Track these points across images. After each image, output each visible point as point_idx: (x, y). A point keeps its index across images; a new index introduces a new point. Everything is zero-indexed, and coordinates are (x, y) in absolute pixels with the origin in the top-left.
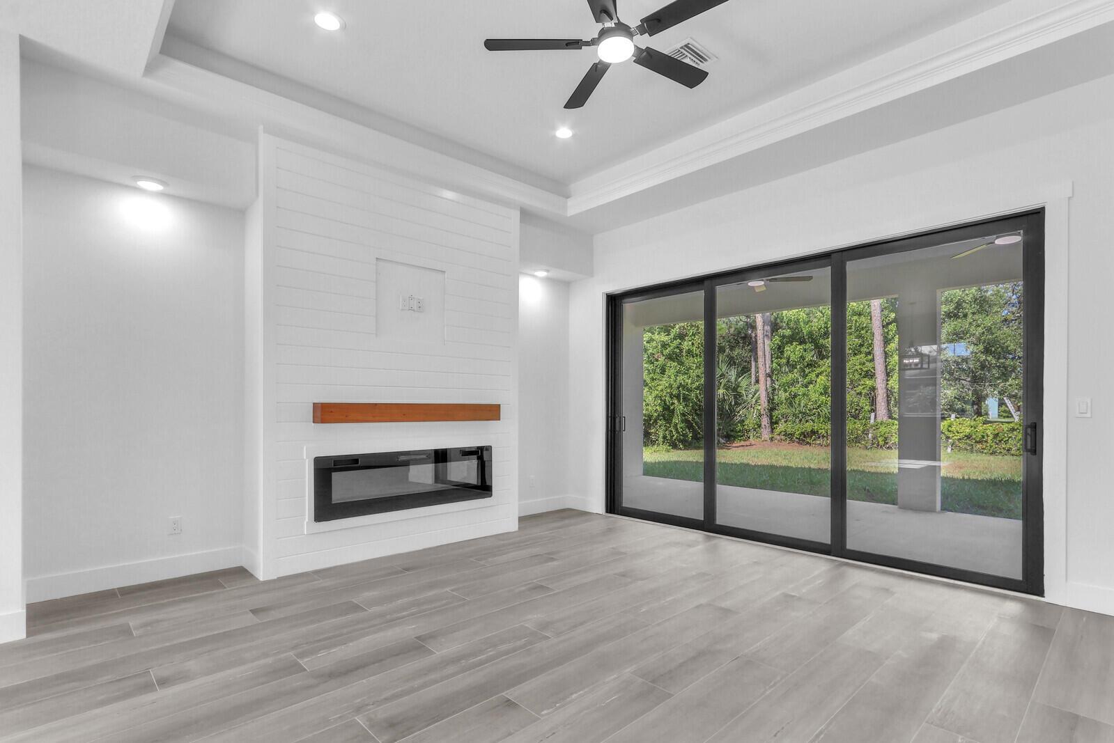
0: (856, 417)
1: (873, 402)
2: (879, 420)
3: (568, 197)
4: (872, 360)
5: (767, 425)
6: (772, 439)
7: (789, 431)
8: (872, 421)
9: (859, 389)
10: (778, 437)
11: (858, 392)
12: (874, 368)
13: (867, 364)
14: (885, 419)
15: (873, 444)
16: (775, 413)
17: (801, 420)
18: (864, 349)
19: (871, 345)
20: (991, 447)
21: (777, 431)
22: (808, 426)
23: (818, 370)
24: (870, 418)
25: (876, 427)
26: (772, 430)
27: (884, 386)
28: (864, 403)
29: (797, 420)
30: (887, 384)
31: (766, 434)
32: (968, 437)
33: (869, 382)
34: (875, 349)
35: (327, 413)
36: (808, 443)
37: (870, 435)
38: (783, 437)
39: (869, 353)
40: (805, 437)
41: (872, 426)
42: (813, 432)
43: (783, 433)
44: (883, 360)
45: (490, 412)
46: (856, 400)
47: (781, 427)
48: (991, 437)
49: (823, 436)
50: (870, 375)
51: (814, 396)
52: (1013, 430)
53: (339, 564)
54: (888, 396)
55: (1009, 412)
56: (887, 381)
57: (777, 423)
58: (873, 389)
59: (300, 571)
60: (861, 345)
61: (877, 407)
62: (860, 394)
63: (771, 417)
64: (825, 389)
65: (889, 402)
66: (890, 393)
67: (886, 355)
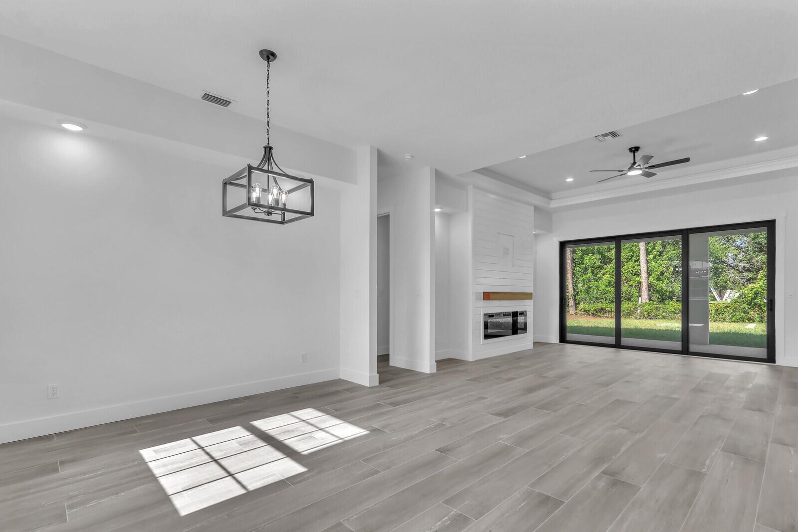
0: (629, 299)
1: (640, 291)
2: (644, 301)
3: (551, 200)
4: (639, 265)
5: (573, 305)
6: (576, 314)
7: (587, 308)
8: (640, 302)
9: (631, 283)
10: (580, 313)
11: (630, 284)
12: (640, 270)
13: (636, 267)
14: (647, 301)
15: (640, 316)
16: (577, 297)
17: (594, 302)
18: (634, 258)
19: (638, 256)
20: (714, 317)
21: (579, 308)
22: (599, 305)
23: (604, 271)
24: (638, 300)
25: (642, 305)
26: (576, 308)
27: (646, 281)
29: (592, 302)
30: (648, 280)
31: (572, 311)
33: (637, 279)
34: (641, 258)
35: (487, 296)
36: (599, 316)
37: (639, 311)
39: (637, 261)
40: (597, 312)
41: (639, 306)
42: (602, 309)
43: (583, 310)
44: (646, 265)
45: (527, 296)
46: (629, 289)
47: (582, 306)
48: (714, 311)
49: (609, 312)
50: (638, 274)
51: (602, 287)
53: (489, 357)
54: (649, 287)
55: (714, 297)
56: (648, 278)
57: (579, 304)
58: (640, 283)
59: (486, 357)
60: (632, 256)
61: (642, 294)
62: (632, 286)
63: (575, 300)
64: (610, 283)
65: (649, 290)
66: (650, 285)
67: (647, 262)
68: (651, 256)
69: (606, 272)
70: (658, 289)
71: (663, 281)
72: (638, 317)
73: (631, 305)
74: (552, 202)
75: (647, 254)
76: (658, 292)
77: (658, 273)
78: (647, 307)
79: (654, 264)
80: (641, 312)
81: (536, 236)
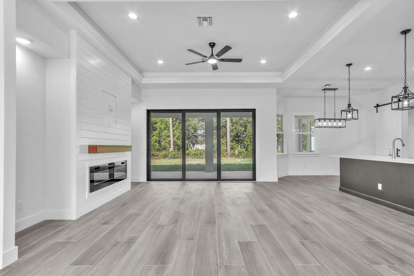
1: (170, 145)
3: (143, 77)
4: (170, 132)
8: (170, 151)
9: (166, 141)
12: (170, 134)
13: (168, 133)
14: (173, 150)
15: (171, 158)
19: (169, 127)
24: (169, 150)
25: (171, 152)
27: (173, 140)
28: (167, 145)
32: (194, 154)
33: (169, 139)
34: (170, 129)
37: (170, 155)
39: (168, 130)
50: (169, 137)
52: (204, 152)
54: (174, 143)
56: (173, 138)
58: (170, 141)
60: (167, 127)
64: (156, 141)
65: (174, 145)
66: (174, 142)
67: (173, 131)
68: (175, 128)
69: (154, 135)
70: (177, 144)
71: (179, 140)
72: (170, 158)
73: (166, 152)
74: (144, 79)
75: (173, 127)
76: (177, 145)
77: (177, 136)
78: (173, 153)
79: (176, 132)
80: (171, 156)
81: (132, 103)
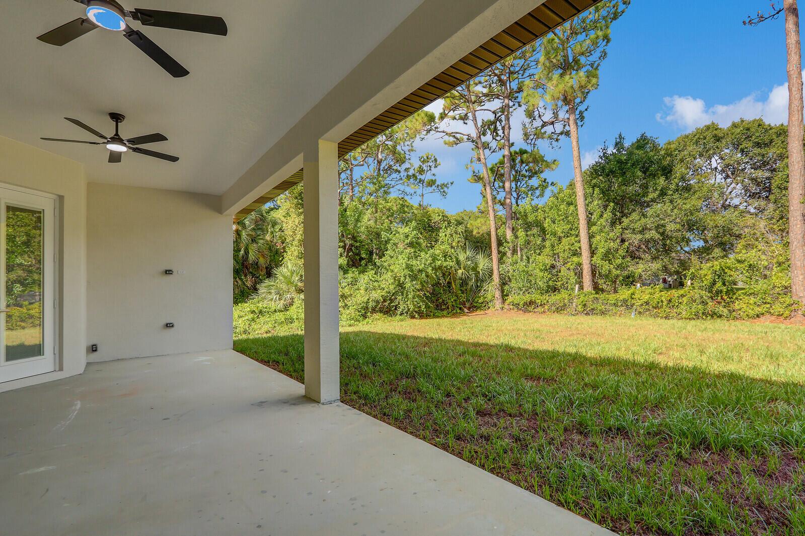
1: (578, 276)
4: (579, 241)
5: (499, 297)
6: (502, 309)
7: (516, 302)
8: (576, 292)
9: (568, 265)
10: (508, 307)
11: (567, 267)
12: (580, 248)
13: (575, 244)
14: (590, 289)
16: (506, 288)
18: (572, 233)
19: (577, 228)
21: (507, 302)
24: (574, 289)
26: (504, 301)
27: (588, 262)
28: (571, 277)
29: (521, 293)
30: (591, 260)
31: (498, 304)
33: (575, 259)
34: (581, 231)
36: (529, 311)
37: (574, 304)
38: (511, 307)
39: (577, 236)
40: (527, 306)
41: (575, 297)
42: (531, 303)
43: (511, 304)
44: (587, 241)
47: (510, 299)
49: (539, 305)
50: (576, 253)
54: (592, 271)
56: (591, 257)
57: (506, 296)
58: (580, 264)
62: (569, 269)
63: (503, 291)
65: (593, 275)
66: (594, 268)
67: (590, 236)
72: (573, 312)
73: (565, 295)
